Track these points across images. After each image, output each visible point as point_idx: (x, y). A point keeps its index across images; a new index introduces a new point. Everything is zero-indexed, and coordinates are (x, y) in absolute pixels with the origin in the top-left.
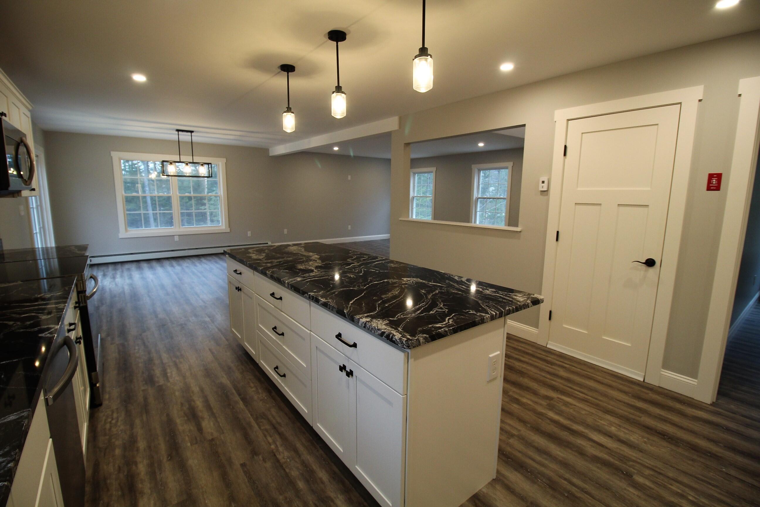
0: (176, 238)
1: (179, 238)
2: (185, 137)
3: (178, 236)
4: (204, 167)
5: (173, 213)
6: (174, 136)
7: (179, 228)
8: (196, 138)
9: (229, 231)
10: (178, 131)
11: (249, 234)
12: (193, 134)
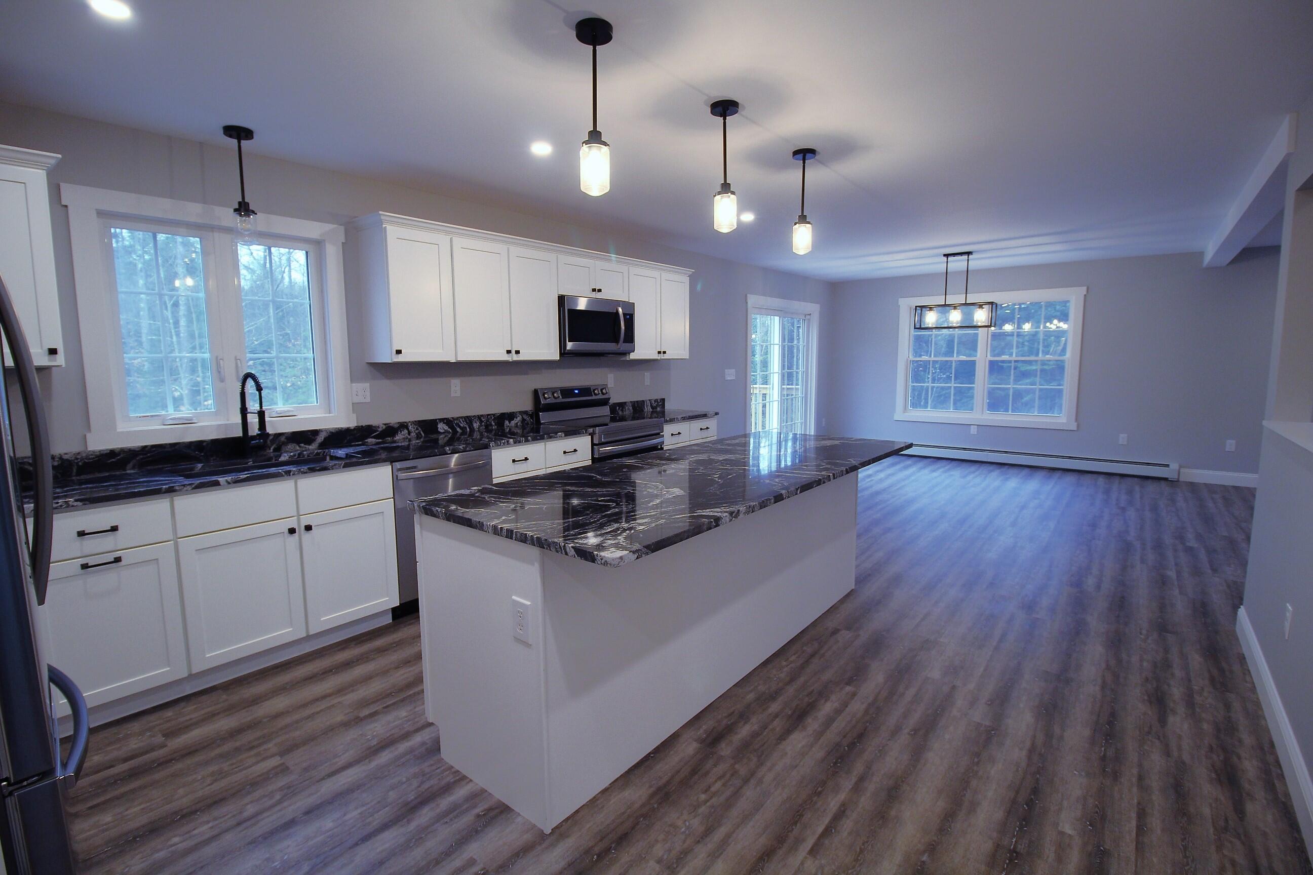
0: (973, 430)
1: (978, 431)
2: (957, 264)
3: (976, 426)
4: (984, 309)
5: (976, 388)
6: (939, 265)
7: (983, 413)
8: (975, 263)
9: (1075, 429)
10: (947, 255)
11: (1123, 438)
12: (970, 256)
